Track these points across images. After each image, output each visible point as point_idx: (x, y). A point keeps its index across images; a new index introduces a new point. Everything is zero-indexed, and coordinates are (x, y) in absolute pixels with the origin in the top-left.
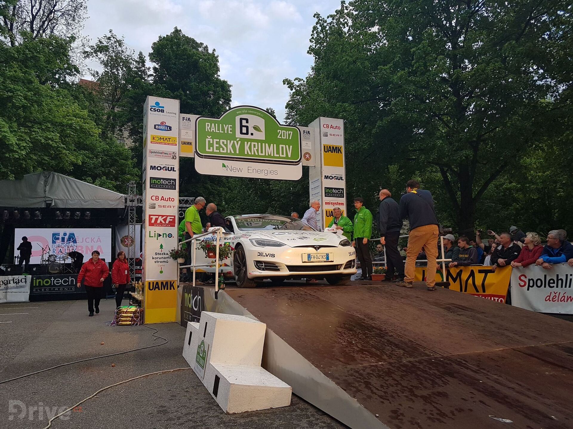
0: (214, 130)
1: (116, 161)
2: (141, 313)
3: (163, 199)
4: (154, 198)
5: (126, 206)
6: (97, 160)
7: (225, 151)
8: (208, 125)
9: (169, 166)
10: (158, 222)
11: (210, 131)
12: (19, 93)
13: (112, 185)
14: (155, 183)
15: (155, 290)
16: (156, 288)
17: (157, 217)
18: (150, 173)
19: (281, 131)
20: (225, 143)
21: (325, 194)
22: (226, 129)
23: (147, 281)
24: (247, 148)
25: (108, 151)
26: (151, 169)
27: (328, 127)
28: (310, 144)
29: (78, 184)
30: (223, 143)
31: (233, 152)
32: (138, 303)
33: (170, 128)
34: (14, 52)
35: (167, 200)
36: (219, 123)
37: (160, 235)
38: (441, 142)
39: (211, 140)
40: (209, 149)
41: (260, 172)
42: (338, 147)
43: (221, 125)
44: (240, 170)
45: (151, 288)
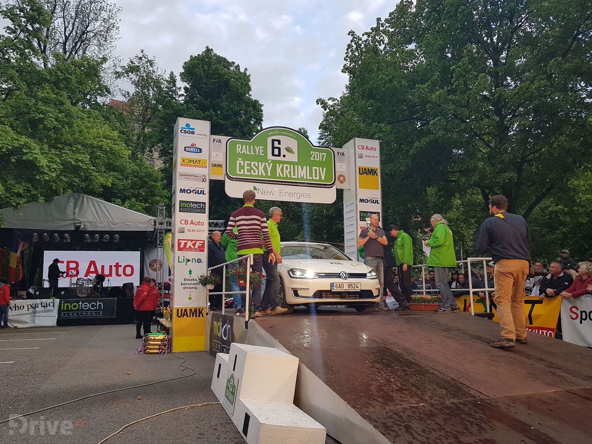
0: (245, 151)
1: (146, 182)
2: (168, 341)
3: (192, 223)
4: (183, 222)
5: (155, 229)
6: (127, 182)
7: (256, 174)
8: (239, 146)
9: (198, 189)
10: (188, 246)
11: (240, 153)
12: (51, 115)
13: (141, 207)
14: (184, 207)
15: (183, 317)
16: (184, 315)
17: (187, 241)
18: (179, 197)
19: (314, 152)
20: (257, 165)
21: (360, 218)
22: (257, 151)
23: (176, 308)
24: (279, 170)
25: (138, 173)
26: (180, 192)
27: (363, 148)
28: (344, 166)
29: (107, 206)
30: (254, 165)
31: (264, 174)
32: (166, 330)
33: (201, 150)
34: (46, 74)
35: (196, 224)
36: (250, 145)
37: (189, 261)
38: (482, 163)
39: (242, 162)
40: (240, 171)
41: (292, 196)
42: (374, 169)
43: (252, 146)
44: (272, 193)
45: (180, 315)
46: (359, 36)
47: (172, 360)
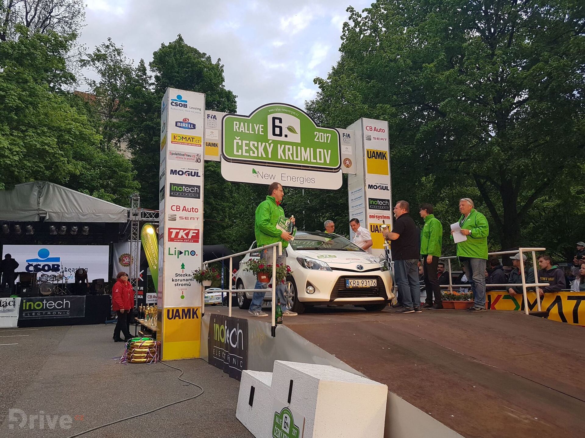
0: (243, 129)
1: (115, 172)
2: (157, 347)
3: (185, 209)
4: (174, 208)
5: (128, 221)
6: (95, 172)
7: (256, 155)
8: (236, 124)
9: (192, 171)
10: (180, 237)
11: (238, 131)
12: (12, 92)
13: (110, 199)
14: (175, 191)
15: (175, 319)
16: (176, 316)
17: (178, 231)
18: (170, 179)
19: (318, 133)
20: (256, 145)
21: (369, 206)
22: (257, 129)
23: (166, 308)
24: (280, 151)
25: (106, 161)
26: (171, 174)
27: (371, 130)
28: (350, 148)
29: (75, 195)
30: (253, 145)
31: (264, 156)
32: (152, 334)
33: (194, 126)
34: (8, 47)
35: (189, 210)
36: (248, 122)
37: (181, 253)
38: (498, 148)
39: (240, 141)
40: (238, 151)
41: (294, 180)
42: (383, 153)
43: (251, 124)
44: (272, 177)
45: (170, 317)
46: (358, 13)
47: (166, 372)
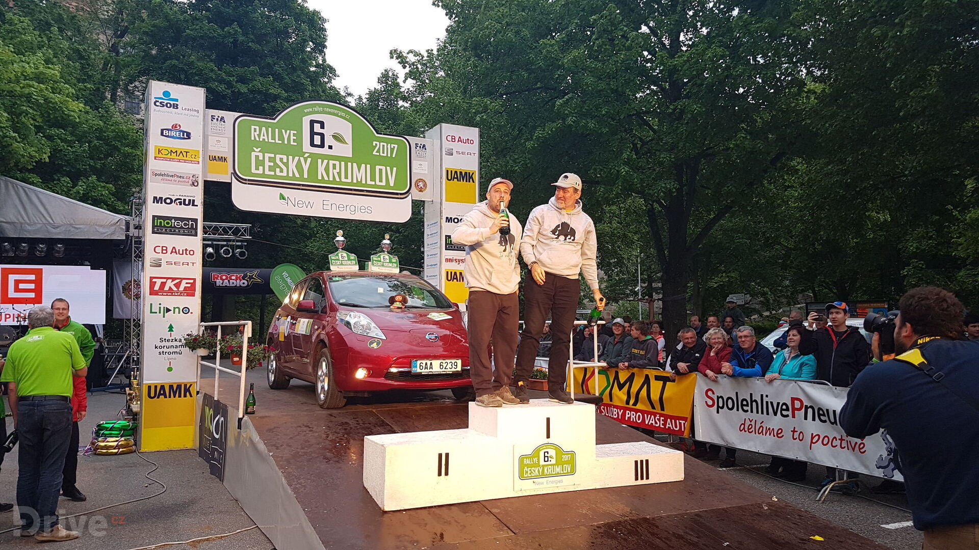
0: (266, 137)
3: (174, 251)
4: (159, 250)
5: (127, 236)
7: (285, 174)
8: (255, 130)
9: (185, 198)
10: (166, 288)
11: (258, 139)
13: (107, 192)
14: (161, 226)
15: (158, 397)
16: (160, 394)
17: (165, 280)
18: (153, 209)
19: (378, 143)
20: (285, 160)
21: (446, 246)
22: (286, 137)
23: (146, 384)
24: (321, 169)
26: (154, 202)
27: (453, 140)
28: (425, 164)
29: (41, 196)
30: (281, 160)
31: (297, 176)
33: (189, 135)
35: (181, 253)
36: (273, 127)
37: (168, 310)
39: (261, 155)
40: (257, 169)
41: (342, 209)
42: (469, 173)
43: (277, 130)
44: (309, 205)
45: (152, 395)
47: (136, 466)
